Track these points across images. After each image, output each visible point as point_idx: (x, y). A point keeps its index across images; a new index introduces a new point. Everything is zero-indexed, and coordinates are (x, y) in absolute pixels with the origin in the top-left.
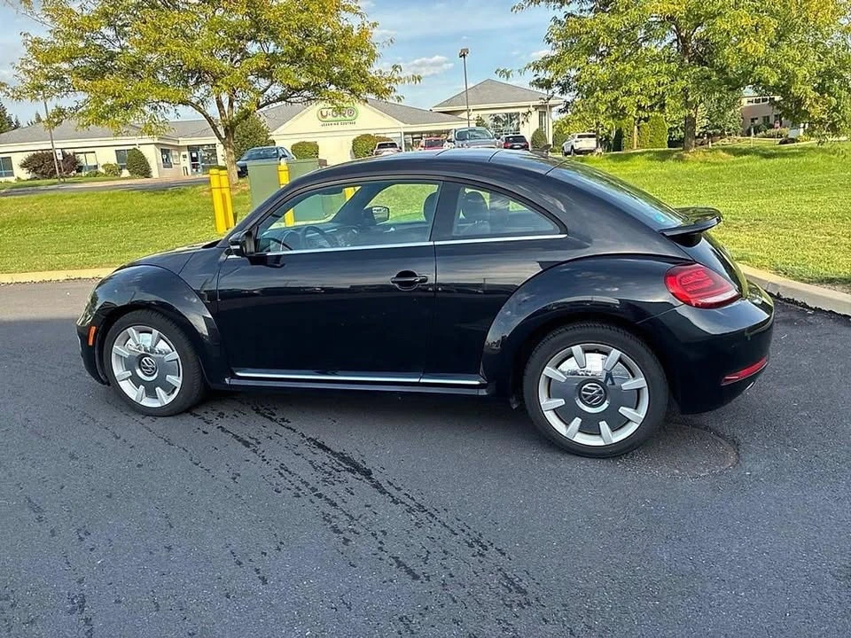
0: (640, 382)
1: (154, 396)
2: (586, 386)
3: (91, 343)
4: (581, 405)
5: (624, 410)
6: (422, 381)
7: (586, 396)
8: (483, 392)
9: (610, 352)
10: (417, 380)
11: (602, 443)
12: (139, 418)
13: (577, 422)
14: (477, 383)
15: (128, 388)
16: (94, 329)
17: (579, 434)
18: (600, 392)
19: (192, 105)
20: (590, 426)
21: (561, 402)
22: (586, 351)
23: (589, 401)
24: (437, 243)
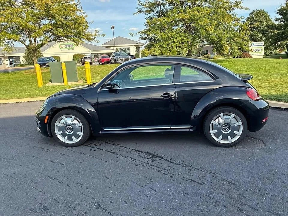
0: (240, 123)
1: (72, 140)
2: (224, 126)
3: (46, 122)
4: (222, 131)
5: (235, 132)
7: (224, 129)
8: (191, 130)
9: (231, 115)
10: (170, 127)
11: (229, 143)
12: (65, 148)
13: (221, 137)
15: (60, 138)
16: (47, 117)
17: (221, 141)
18: (228, 127)
19: (20, 41)
20: (225, 138)
21: (216, 131)
22: (224, 115)
23: (225, 130)
24: (175, 84)
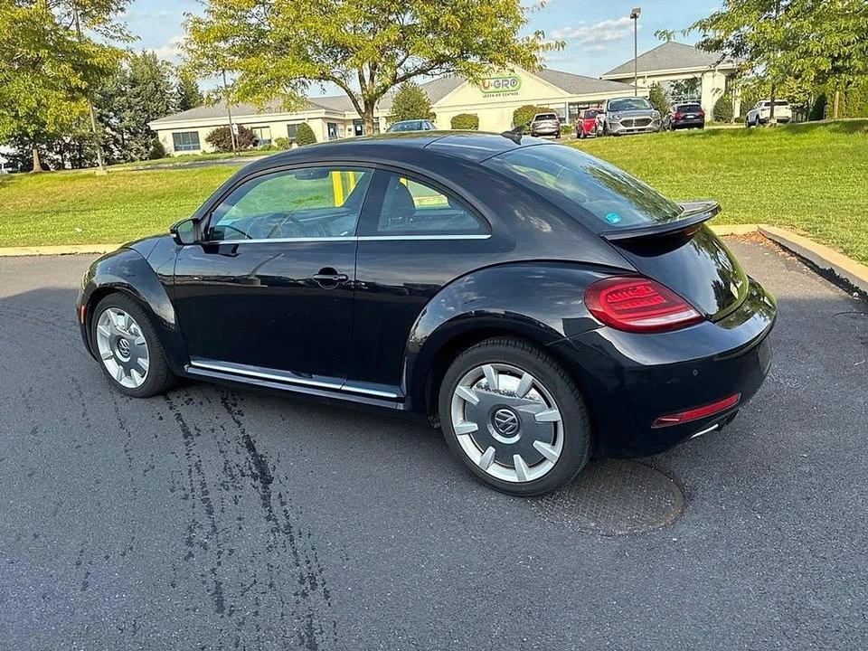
0: (556, 414)
1: (130, 376)
2: (499, 412)
3: (82, 321)
4: (494, 433)
5: (538, 445)
6: (344, 388)
8: (401, 407)
9: (522, 375)
10: (338, 387)
11: (515, 479)
13: (491, 451)
14: (395, 396)
15: (110, 366)
16: (83, 308)
17: (493, 466)
19: (334, 79)
20: (504, 456)
21: (475, 426)
22: (499, 372)
23: (502, 429)
24: (361, 238)
